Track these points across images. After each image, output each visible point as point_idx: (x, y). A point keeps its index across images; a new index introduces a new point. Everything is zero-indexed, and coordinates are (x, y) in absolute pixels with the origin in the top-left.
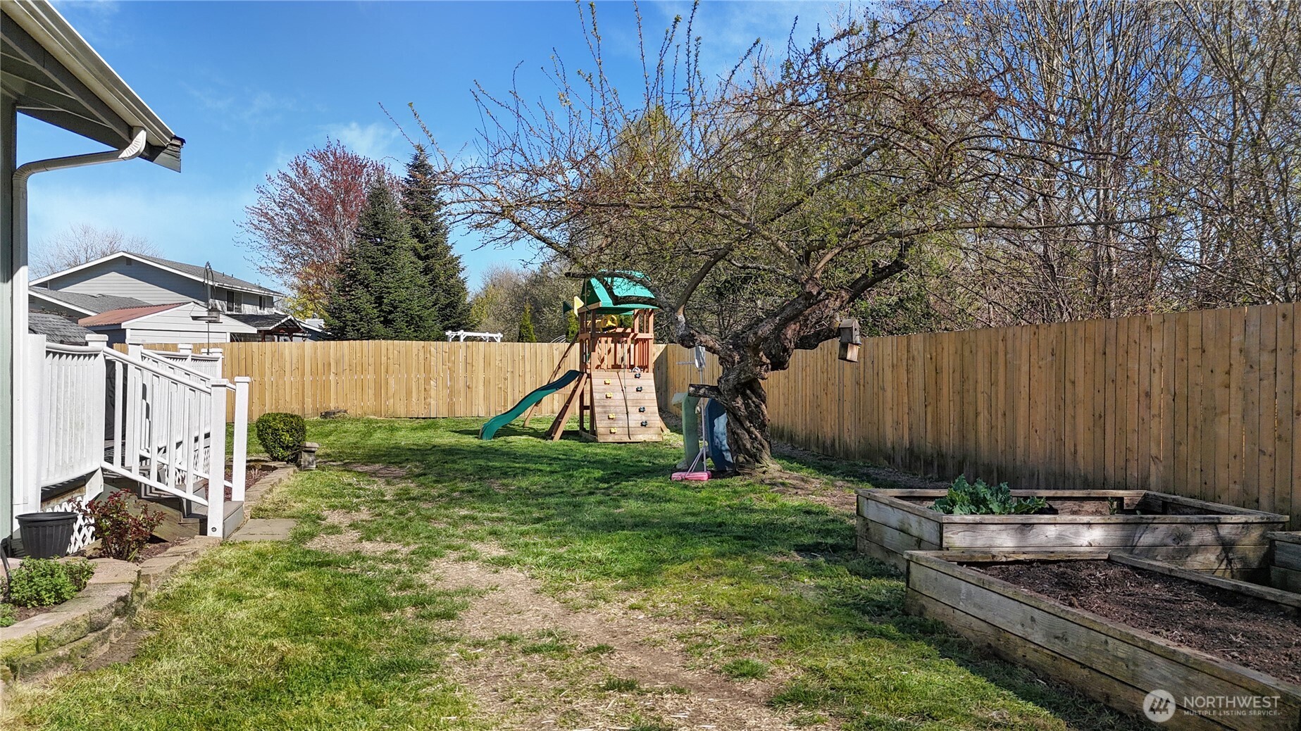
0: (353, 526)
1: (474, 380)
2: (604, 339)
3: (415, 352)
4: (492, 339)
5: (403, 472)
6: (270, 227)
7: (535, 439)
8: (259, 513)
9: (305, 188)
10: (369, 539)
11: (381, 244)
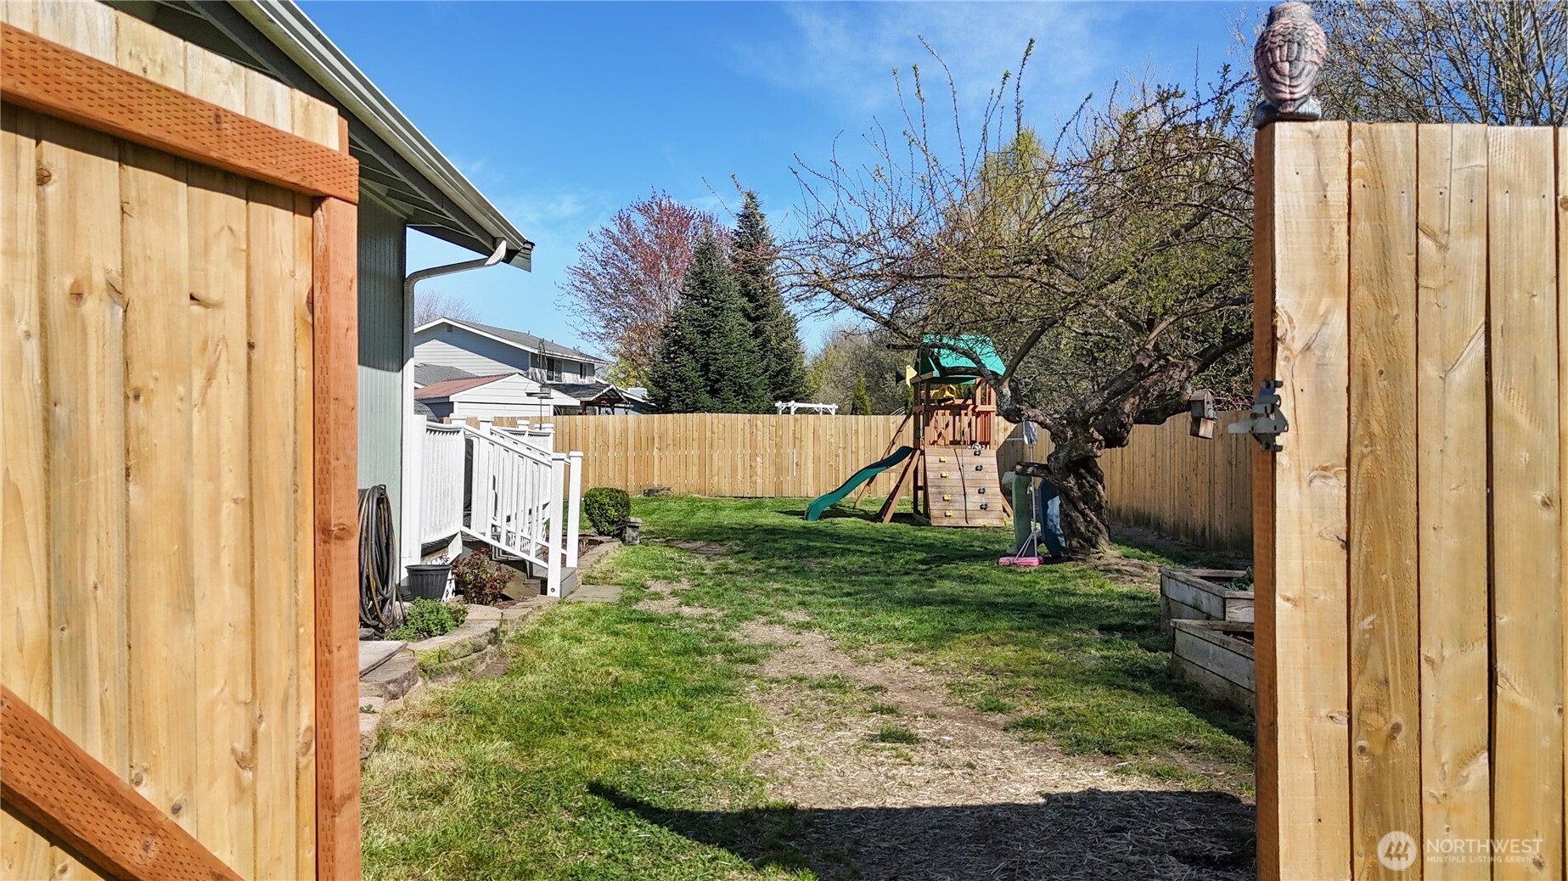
0: (674, 594)
1: (803, 457)
2: (940, 412)
3: (740, 425)
4: (826, 413)
5: (723, 550)
6: (592, 288)
7: (864, 521)
8: (589, 580)
9: (628, 244)
10: (688, 604)
11: (708, 305)
